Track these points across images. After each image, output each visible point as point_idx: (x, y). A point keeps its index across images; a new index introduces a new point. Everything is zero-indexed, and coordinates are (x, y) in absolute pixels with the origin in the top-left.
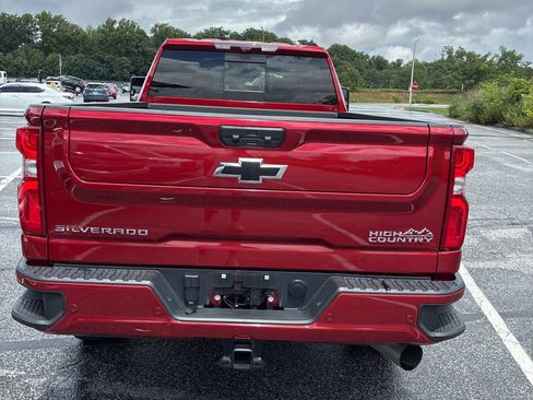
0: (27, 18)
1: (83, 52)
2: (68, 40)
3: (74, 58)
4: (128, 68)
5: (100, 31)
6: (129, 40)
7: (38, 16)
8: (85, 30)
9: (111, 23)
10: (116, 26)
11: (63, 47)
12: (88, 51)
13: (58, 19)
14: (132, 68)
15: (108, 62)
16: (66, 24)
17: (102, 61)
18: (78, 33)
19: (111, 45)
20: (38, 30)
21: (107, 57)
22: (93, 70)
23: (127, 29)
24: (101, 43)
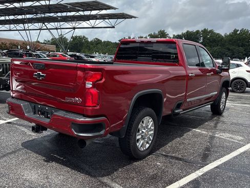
0: (198, 32)
1: (220, 46)
2: (214, 41)
3: (216, 48)
4: (242, 53)
5: (230, 35)
6: (245, 39)
7: (202, 31)
8: (223, 35)
9: (236, 31)
10: (238, 32)
11: (211, 44)
12: (223, 45)
13: (211, 32)
14: (244, 52)
15: (232, 50)
16: (215, 33)
17: (229, 50)
18: (219, 37)
19: (235, 42)
20: (201, 37)
21: (231, 47)
22: (224, 54)
23: (244, 34)
24: (230, 41)
